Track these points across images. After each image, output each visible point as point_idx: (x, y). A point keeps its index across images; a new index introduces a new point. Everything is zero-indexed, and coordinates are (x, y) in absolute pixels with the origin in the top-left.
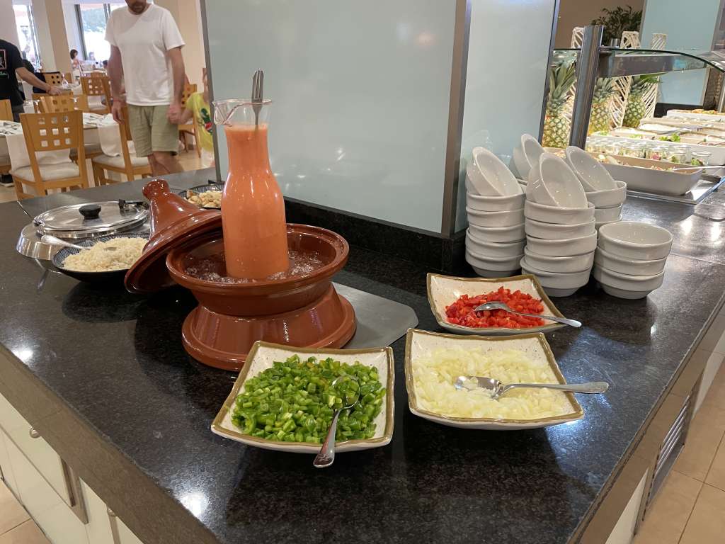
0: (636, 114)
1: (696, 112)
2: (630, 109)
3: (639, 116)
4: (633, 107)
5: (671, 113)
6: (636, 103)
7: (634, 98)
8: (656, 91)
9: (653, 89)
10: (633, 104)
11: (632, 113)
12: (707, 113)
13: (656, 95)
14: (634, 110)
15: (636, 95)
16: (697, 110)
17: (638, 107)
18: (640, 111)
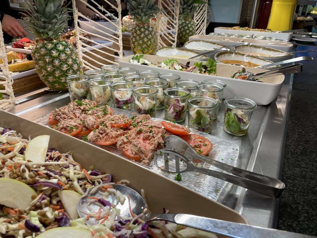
0: (188, 31)
1: (235, 29)
2: (183, 27)
3: (191, 33)
4: (185, 26)
5: (217, 30)
6: (187, 22)
7: (186, 17)
8: (206, 12)
9: (203, 10)
10: (185, 23)
11: (185, 30)
12: (242, 29)
13: (206, 15)
14: (186, 28)
15: (187, 14)
16: (235, 27)
17: (190, 25)
18: (191, 29)
